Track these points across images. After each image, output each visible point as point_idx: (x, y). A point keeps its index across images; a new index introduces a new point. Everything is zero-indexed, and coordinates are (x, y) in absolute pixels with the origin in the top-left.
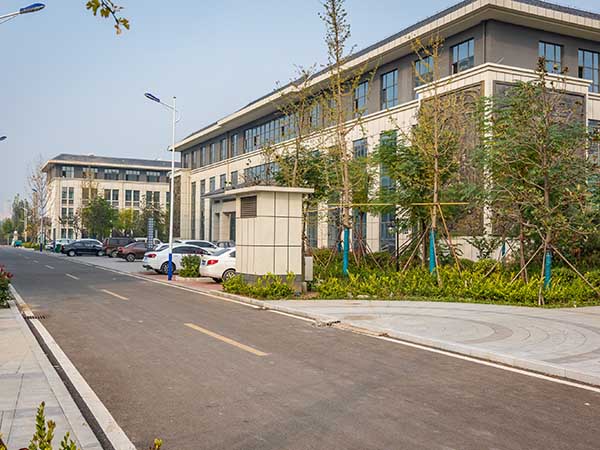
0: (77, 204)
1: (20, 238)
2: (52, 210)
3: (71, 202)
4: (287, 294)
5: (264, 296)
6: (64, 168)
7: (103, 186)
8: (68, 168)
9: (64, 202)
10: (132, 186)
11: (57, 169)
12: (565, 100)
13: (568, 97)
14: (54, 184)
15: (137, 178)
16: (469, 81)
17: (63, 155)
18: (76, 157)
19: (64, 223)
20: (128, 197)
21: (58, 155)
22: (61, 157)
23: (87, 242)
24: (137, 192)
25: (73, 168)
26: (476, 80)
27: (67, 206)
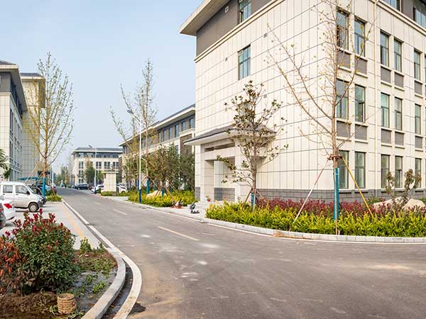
0: (85, 169)
1: (64, 183)
2: (75, 172)
3: (83, 168)
4: (111, 195)
5: (105, 195)
6: (79, 154)
7: (94, 160)
8: (81, 154)
10: (107, 160)
11: (77, 154)
14: (76, 159)
15: (109, 157)
16: (188, 133)
18: (84, 149)
19: (79, 177)
20: (105, 165)
21: (78, 148)
24: (109, 163)
25: (83, 154)
26: (190, 133)
27: (81, 169)
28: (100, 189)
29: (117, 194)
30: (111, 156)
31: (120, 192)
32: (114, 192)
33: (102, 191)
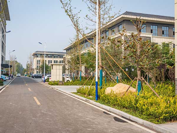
0: (41, 64)
2: (34, 66)
3: (39, 64)
4: (57, 84)
5: (52, 85)
6: (37, 55)
7: (47, 59)
8: (39, 55)
9: (37, 64)
10: (56, 59)
11: (36, 55)
12: (145, 39)
13: (146, 38)
14: (35, 59)
15: (57, 57)
17: (37, 51)
18: (41, 52)
19: (37, 70)
21: (36, 51)
22: (37, 52)
23: (38, 75)
24: (57, 61)
25: (40, 55)
27: (38, 65)
28: (48, 79)
29: (63, 83)
30: (59, 57)
31: (66, 81)
32: (60, 82)
33: (50, 80)
